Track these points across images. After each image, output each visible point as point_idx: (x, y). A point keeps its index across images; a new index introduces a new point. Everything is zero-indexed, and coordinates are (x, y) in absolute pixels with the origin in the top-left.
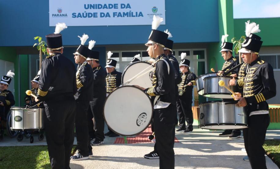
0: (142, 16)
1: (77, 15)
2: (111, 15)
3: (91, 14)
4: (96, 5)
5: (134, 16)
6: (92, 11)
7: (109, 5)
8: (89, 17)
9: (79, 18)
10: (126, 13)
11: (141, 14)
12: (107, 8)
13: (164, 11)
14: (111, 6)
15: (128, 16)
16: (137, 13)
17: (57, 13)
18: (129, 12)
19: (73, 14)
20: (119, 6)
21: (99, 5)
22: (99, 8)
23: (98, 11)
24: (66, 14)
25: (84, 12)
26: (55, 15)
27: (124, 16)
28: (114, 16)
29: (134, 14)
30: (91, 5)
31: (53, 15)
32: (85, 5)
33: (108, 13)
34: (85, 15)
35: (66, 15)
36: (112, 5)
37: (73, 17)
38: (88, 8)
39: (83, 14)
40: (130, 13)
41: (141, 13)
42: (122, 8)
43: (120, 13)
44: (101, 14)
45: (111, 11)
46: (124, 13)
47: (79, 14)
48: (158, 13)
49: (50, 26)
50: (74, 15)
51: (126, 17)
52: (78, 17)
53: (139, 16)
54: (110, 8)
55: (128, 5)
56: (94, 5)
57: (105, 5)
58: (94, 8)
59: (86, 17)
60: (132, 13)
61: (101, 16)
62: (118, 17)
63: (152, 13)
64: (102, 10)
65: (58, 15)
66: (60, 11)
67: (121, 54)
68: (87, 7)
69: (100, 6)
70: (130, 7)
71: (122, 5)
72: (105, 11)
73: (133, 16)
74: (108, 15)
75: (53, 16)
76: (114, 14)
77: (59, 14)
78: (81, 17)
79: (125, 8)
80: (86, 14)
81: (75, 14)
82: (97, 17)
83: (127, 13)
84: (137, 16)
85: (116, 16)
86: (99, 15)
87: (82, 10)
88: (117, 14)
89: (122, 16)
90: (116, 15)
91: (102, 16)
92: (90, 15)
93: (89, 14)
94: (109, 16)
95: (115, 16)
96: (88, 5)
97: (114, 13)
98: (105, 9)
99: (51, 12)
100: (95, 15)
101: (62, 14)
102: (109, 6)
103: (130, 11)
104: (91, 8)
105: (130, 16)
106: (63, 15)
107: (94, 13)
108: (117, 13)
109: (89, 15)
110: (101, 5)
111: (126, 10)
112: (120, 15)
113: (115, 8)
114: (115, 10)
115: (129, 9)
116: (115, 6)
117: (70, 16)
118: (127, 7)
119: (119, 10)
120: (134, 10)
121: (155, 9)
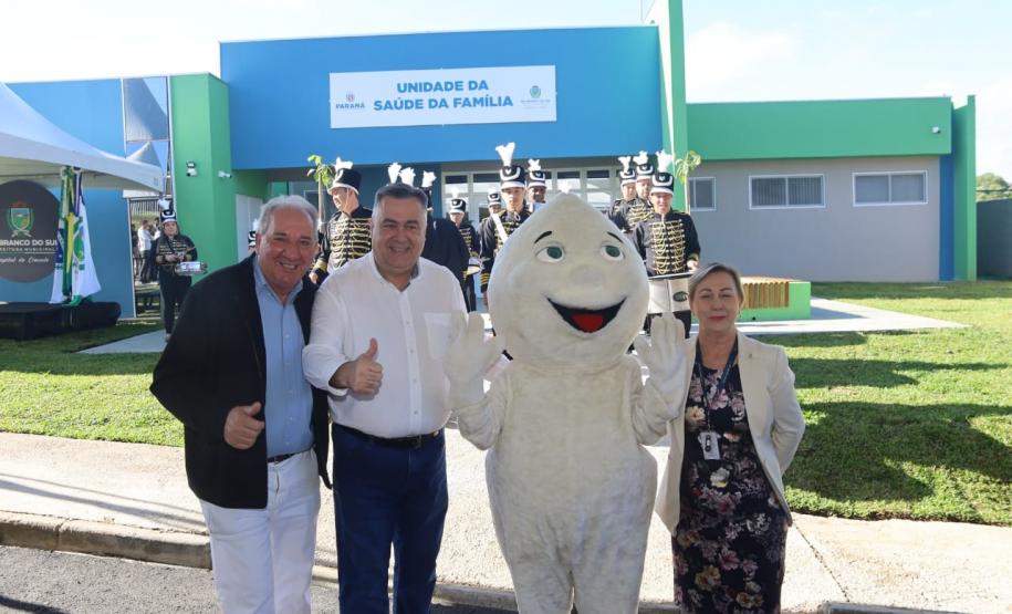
0: (511, 104)
1: (383, 105)
2: (450, 102)
3: (411, 102)
4: (421, 84)
5: (496, 105)
6: (412, 96)
7: (446, 83)
8: (407, 108)
9: (388, 110)
10: (478, 99)
11: (508, 101)
12: (442, 90)
13: (555, 93)
14: (449, 86)
15: (482, 105)
16: (500, 99)
17: (345, 102)
18: (484, 96)
19: (376, 103)
20: (465, 86)
21: (426, 84)
22: (426, 90)
23: (425, 96)
24: (363, 104)
25: (396, 99)
26: (342, 106)
27: (475, 106)
28: (455, 106)
29: (495, 101)
30: (410, 84)
31: (337, 106)
32: (399, 85)
33: (443, 100)
34: (399, 105)
35: (363, 106)
36: (451, 83)
37: (376, 109)
38: (404, 91)
39: (396, 102)
40: (487, 99)
41: (508, 98)
42: (470, 88)
43: (467, 99)
44: (431, 101)
45: (450, 96)
46: (475, 100)
47: (388, 102)
48: (541, 97)
49: (332, 127)
50: (378, 106)
51: (478, 106)
52: (386, 108)
53: (504, 105)
54: (447, 89)
55: (483, 82)
56: (416, 84)
57: (438, 84)
58: (416, 91)
59: (401, 108)
60: (491, 99)
61: (431, 107)
62: (463, 106)
63: (530, 97)
64: (432, 95)
65: (347, 106)
66: (351, 97)
67: (471, 178)
68: (402, 88)
69: (428, 87)
70: (486, 88)
71: (470, 82)
72: (438, 95)
73: (492, 105)
74: (444, 103)
75: (337, 108)
76: (456, 102)
78: (392, 109)
79: (477, 90)
80: (402, 102)
81: (380, 102)
82: (422, 108)
83: (482, 99)
84: (500, 105)
85: (459, 106)
86: (426, 104)
87: (394, 96)
88: (462, 101)
89: (470, 106)
90: (460, 103)
91: (433, 104)
92: (409, 105)
93: (406, 102)
94: (446, 106)
96: (405, 85)
97: (455, 100)
98: (438, 91)
99: (333, 101)
100: (418, 104)
101: (354, 103)
102: (446, 86)
103: (487, 95)
104: (410, 91)
105: (487, 105)
106: (357, 105)
107: (417, 101)
108: (460, 99)
109: (407, 105)
110: (431, 85)
111: (480, 94)
112: (466, 103)
113: (457, 89)
114: (457, 94)
115: (483, 90)
116: (458, 86)
117: (370, 106)
118: (481, 88)
119: (466, 93)
120: (494, 93)
121: (535, 91)
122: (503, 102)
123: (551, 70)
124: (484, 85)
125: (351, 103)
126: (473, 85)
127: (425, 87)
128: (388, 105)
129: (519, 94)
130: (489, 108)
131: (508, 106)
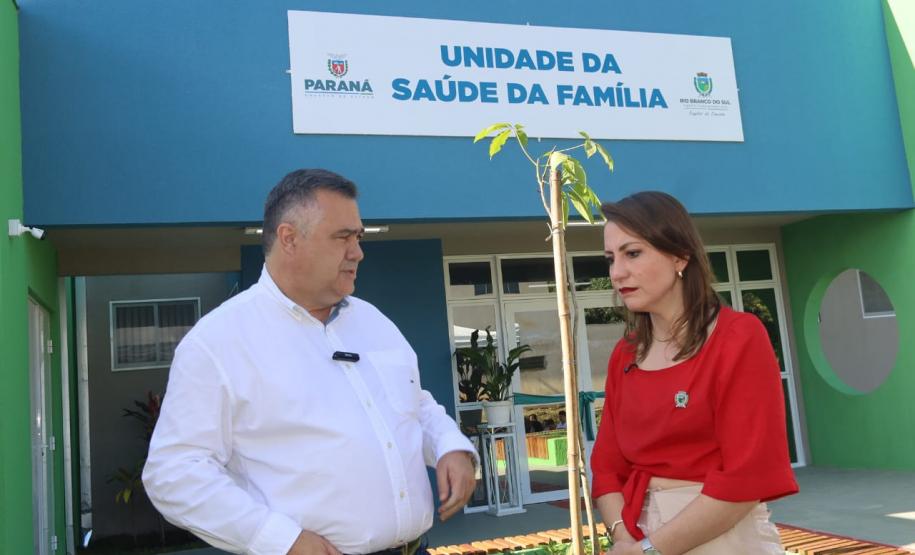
0: (664, 106)
1: (412, 87)
2: (551, 94)
3: (472, 86)
4: (489, 51)
5: (636, 105)
6: (475, 74)
7: (540, 54)
8: (463, 98)
9: (424, 100)
10: (604, 91)
11: (658, 99)
12: (532, 67)
13: (735, 90)
14: (546, 61)
15: (612, 104)
16: (643, 92)
17: (325, 75)
18: (615, 86)
19: (396, 84)
20: (577, 62)
21: (500, 52)
22: (500, 65)
23: (501, 77)
24: (366, 84)
25: (441, 78)
26: (319, 85)
27: (598, 103)
28: (561, 102)
29: (635, 97)
30: (467, 50)
31: (308, 84)
32: (444, 49)
33: (537, 88)
34: (446, 92)
35: (367, 87)
36: (548, 55)
37: (396, 96)
38: (456, 63)
39: (439, 84)
40: (619, 91)
41: (656, 93)
42: (587, 69)
43: (582, 90)
44: (511, 87)
45: (550, 80)
46: (597, 90)
47: (423, 84)
48: (714, 96)
49: (297, 130)
50: (400, 89)
51: (605, 105)
52: (417, 97)
53: (652, 105)
54: (542, 67)
55: (610, 58)
56: (480, 50)
57: (524, 53)
58: (481, 64)
59: (450, 98)
60: (627, 91)
61: (512, 99)
62: (576, 103)
63: (696, 95)
64: (513, 75)
65: (330, 85)
66: (338, 67)
68: (452, 57)
69: (505, 59)
70: (618, 71)
71: (586, 57)
72: (527, 77)
73: (630, 104)
74: (538, 94)
75: (307, 87)
76: (563, 92)
78: (432, 98)
79: (599, 72)
80: (452, 84)
81: (407, 82)
82: (495, 100)
83: (610, 90)
84: (644, 105)
85: (569, 102)
86: (502, 93)
87: (434, 71)
88: (574, 92)
89: (590, 103)
90: (570, 96)
92: (468, 92)
93: (463, 85)
94: (545, 102)
95: (566, 100)
96: (457, 49)
97: (561, 89)
98: (526, 69)
99: (299, 72)
100: (487, 92)
101: (347, 79)
102: (540, 60)
103: (620, 84)
104: (468, 64)
105: (620, 104)
106: (354, 86)
107: (484, 85)
108: (570, 88)
109: (461, 92)
110: (510, 55)
111: (605, 80)
112: (581, 96)
113: (561, 68)
114: (565, 78)
115: (612, 73)
116: (563, 61)
117: (384, 89)
118: (606, 68)
119: (578, 78)
120: (632, 79)
121: (703, 82)
122: (648, 100)
123: (723, 45)
124: (611, 64)
125: (338, 79)
126: (591, 62)
127: (496, 57)
128: (423, 90)
129: (677, 86)
130: (625, 108)
131: (658, 108)
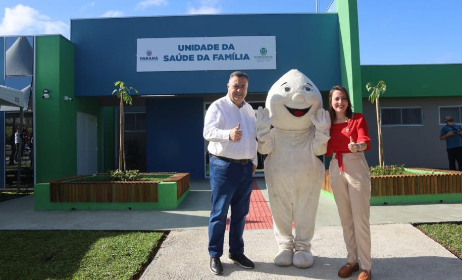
0: (248, 59)
1: (169, 58)
2: (211, 57)
3: (187, 56)
4: (193, 45)
5: (239, 59)
6: (188, 53)
7: (208, 45)
8: (184, 60)
9: (172, 61)
10: (228, 55)
11: (247, 57)
12: (206, 49)
13: (275, 53)
14: (210, 47)
15: (231, 59)
16: (241, 55)
17: (146, 56)
19: (165, 57)
20: (220, 47)
21: (196, 46)
22: (196, 50)
23: (195, 53)
24: (157, 57)
25: (178, 54)
26: (144, 59)
27: (226, 59)
28: (214, 59)
29: (239, 57)
30: (186, 46)
31: (141, 58)
32: (179, 46)
33: (206, 56)
34: (179, 58)
35: (157, 58)
36: (211, 45)
37: (165, 60)
38: (182, 50)
39: (177, 56)
40: (233, 55)
41: (246, 55)
42: (223, 49)
43: (221, 55)
44: (198, 56)
45: (210, 53)
46: (226, 55)
47: (172, 56)
48: (267, 55)
49: (137, 71)
50: (166, 58)
51: (228, 60)
52: (170, 60)
53: (244, 59)
54: (209, 49)
55: (231, 45)
56: (190, 46)
57: (204, 46)
58: (190, 50)
59: (180, 60)
60: (236, 55)
61: (199, 59)
62: (219, 59)
63: (260, 55)
64: (200, 52)
65: (147, 58)
66: (149, 53)
68: (181, 48)
69: (197, 48)
70: (234, 49)
71: (223, 45)
72: (203, 53)
73: (237, 59)
74: (207, 58)
76: (214, 57)
77: (149, 57)
78: (175, 60)
79: (227, 50)
80: (181, 56)
81: (168, 56)
82: (193, 60)
83: (230, 55)
84: (241, 59)
86: (196, 58)
87: (176, 52)
88: (218, 57)
89: (223, 59)
90: (217, 58)
91: (200, 58)
92: (185, 58)
93: (184, 56)
94: (208, 59)
96: (183, 46)
97: (214, 56)
98: (204, 50)
99: (139, 55)
100: (191, 58)
101: (151, 57)
102: (208, 47)
103: (234, 53)
104: (186, 50)
105: (233, 59)
106: (153, 58)
107: (190, 56)
108: (217, 55)
110: (199, 46)
111: (229, 52)
112: (221, 57)
113: (215, 49)
114: (216, 52)
115: (232, 50)
116: (216, 47)
117: (161, 59)
118: (230, 49)
119: (220, 52)
120: (238, 51)
121: (263, 51)
122: (243, 57)
123: (272, 39)
124: (232, 47)
125: (149, 56)
126: (225, 47)
128: (172, 58)
129: (254, 52)
131: (246, 60)
